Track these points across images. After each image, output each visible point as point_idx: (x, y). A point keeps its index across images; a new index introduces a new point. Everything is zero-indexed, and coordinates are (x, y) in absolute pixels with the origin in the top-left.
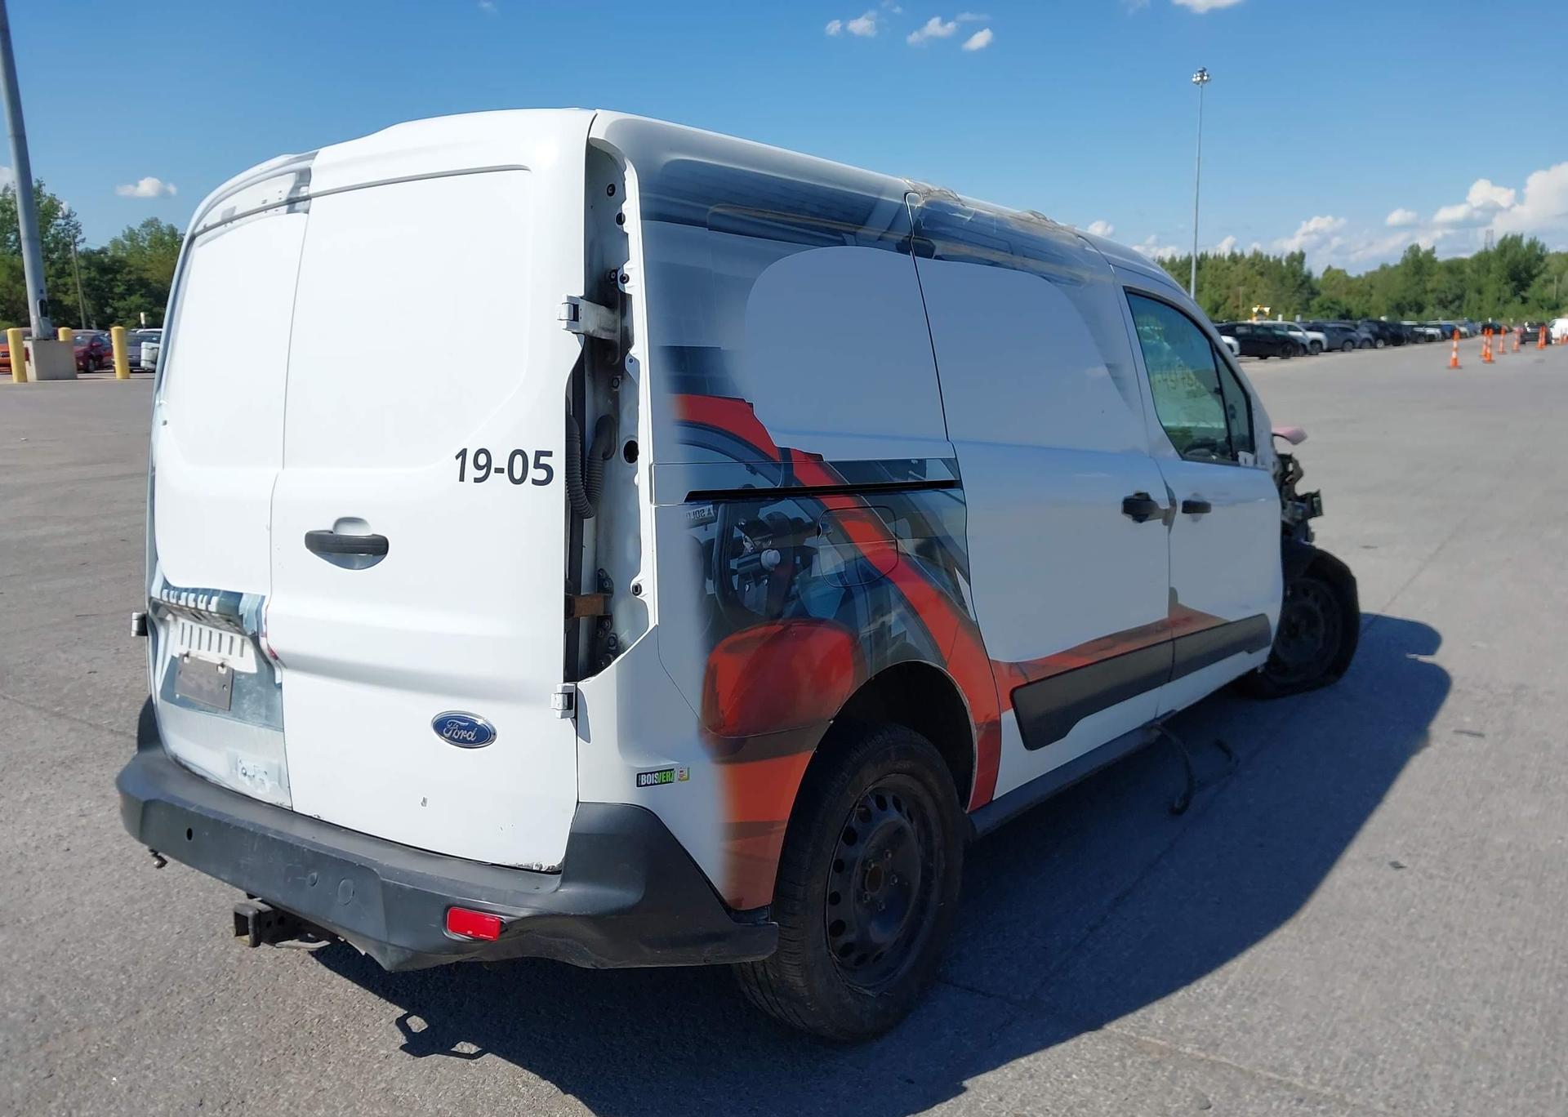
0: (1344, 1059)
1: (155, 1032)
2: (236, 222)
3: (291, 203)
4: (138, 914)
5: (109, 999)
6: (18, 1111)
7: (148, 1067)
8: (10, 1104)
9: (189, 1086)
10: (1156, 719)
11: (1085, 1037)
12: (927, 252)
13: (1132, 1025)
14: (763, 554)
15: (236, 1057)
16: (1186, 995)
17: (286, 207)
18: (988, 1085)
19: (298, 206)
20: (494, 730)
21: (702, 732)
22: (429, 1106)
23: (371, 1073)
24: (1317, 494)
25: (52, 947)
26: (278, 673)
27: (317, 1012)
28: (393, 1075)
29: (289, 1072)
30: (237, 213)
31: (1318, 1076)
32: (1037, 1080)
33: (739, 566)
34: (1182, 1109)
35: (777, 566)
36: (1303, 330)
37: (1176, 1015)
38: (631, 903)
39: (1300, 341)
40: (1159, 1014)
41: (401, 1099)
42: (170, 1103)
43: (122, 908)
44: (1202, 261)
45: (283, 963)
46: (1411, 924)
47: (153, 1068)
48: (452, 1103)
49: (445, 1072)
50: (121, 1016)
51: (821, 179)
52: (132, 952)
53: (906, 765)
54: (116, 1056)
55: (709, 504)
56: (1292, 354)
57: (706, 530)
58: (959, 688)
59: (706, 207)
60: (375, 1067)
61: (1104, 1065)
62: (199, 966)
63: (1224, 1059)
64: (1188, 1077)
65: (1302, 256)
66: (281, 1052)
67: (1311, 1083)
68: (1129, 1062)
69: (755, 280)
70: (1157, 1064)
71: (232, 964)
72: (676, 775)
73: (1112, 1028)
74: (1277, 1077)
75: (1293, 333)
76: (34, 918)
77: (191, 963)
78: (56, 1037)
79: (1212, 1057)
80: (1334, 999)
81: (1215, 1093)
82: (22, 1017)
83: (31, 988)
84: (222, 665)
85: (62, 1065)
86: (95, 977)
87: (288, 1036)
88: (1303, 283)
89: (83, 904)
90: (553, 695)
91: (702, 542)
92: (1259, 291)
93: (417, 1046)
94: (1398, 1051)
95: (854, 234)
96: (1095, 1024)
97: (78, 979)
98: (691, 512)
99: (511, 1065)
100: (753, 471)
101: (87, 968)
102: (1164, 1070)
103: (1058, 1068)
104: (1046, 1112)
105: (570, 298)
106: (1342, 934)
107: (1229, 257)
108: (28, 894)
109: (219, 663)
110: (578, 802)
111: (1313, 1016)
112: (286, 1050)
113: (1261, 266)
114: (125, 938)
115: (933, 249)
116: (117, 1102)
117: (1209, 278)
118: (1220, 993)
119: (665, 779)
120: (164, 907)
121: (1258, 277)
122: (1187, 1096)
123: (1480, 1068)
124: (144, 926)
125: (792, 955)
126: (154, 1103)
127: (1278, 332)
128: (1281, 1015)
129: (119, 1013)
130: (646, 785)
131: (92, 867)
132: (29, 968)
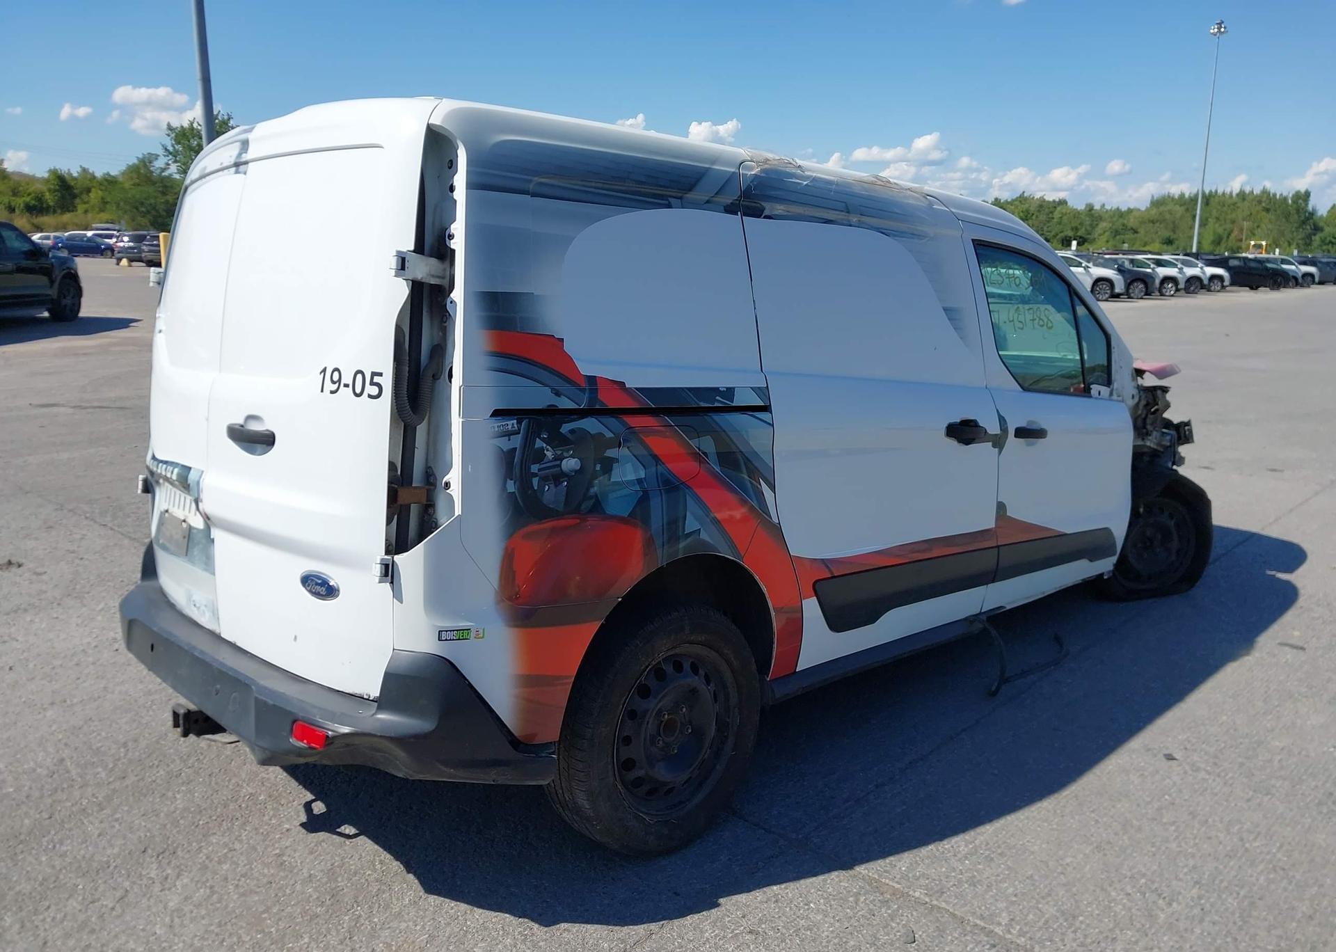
0: (1047, 916)
1: (131, 793)
2: (207, 178)
3: (238, 165)
4: (150, 703)
5: (107, 766)
6: (22, 841)
7: (117, 820)
8: (17, 834)
9: (140, 837)
10: (980, 613)
11: (834, 874)
12: (757, 213)
13: (879, 868)
14: (564, 462)
15: (181, 818)
16: (934, 849)
17: (234, 169)
18: (738, 904)
19: (242, 168)
20: (338, 588)
21: (499, 602)
22: (305, 871)
23: (272, 842)
24: (1188, 424)
25: (81, 723)
26: (212, 530)
27: (250, 790)
28: (287, 844)
29: (215, 834)
30: (208, 171)
31: (1018, 927)
32: (780, 904)
33: (539, 470)
34: (890, 941)
35: (576, 472)
36: (1296, 264)
37: (920, 864)
38: (426, 731)
39: (1291, 274)
40: (905, 862)
41: (287, 863)
42: (123, 848)
43: (140, 697)
44: (1208, 199)
45: (239, 751)
46: (1159, 809)
47: (120, 821)
48: (322, 871)
49: (326, 846)
50: (111, 780)
51: (650, 152)
52: (135, 732)
53: (702, 638)
54: (98, 808)
55: (512, 420)
56: (1282, 286)
57: (509, 440)
58: (757, 578)
59: (530, 178)
60: (277, 837)
61: (841, 898)
62: (179, 748)
63: (944, 905)
64: (907, 916)
65: (1307, 194)
66: (214, 818)
67: (1009, 932)
68: (862, 899)
69: (575, 237)
70: (885, 903)
71: (203, 748)
72: (473, 634)
73: (861, 869)
74: (982, 924)
75: (1285, 267)
76: (75, 701)
77: (174, 744)
78: (63, 790)
79: (935, 902)
80: (1061, 865)
81: (923, 932)
82: (45, 772)
83: (58, 752)
84: (184, 521)
85: (60, 811)
86: (103, 749)
87: (223, 807)
88: (1308, 219)
89: (113, 692)
90: (374, 564)
91: (505, 450)
92: (1263, 226)
93: (313, 824)
94: (1098, 915)
95: (681, 198)
96: (847, 865)
97: (91, 749)
98: (496, 425)
99: (376, 847)
100: (558, 394)
101: (100, 741)
102: (889, 908)
103: (801, 897)
104: (776, 931)
105: (399, 252)
106: (1093, 812)
107: (1238, 195)
108: (78, 681)
109: (183, 519)
110: (394, 649)
111: (1036, 878)
112: (218, 817)
113: (1268, 204)
114: (135, 721)
115: (763, 210)
116: (88, 843)
117: (1214, 213)
118: (963, 849)
119: (463, 636)
120: (170, 700)
121: (1264, 213)
122: (898, 931)
123: (1165, 938)
124: (151, 713)
125: (579, 783)
126: (112, 846)
127: (1269, 265)
128: (1008, 874)
129: (111, 777)
130: (446, 640)
131: (129, 665)
132: (60, 737)
